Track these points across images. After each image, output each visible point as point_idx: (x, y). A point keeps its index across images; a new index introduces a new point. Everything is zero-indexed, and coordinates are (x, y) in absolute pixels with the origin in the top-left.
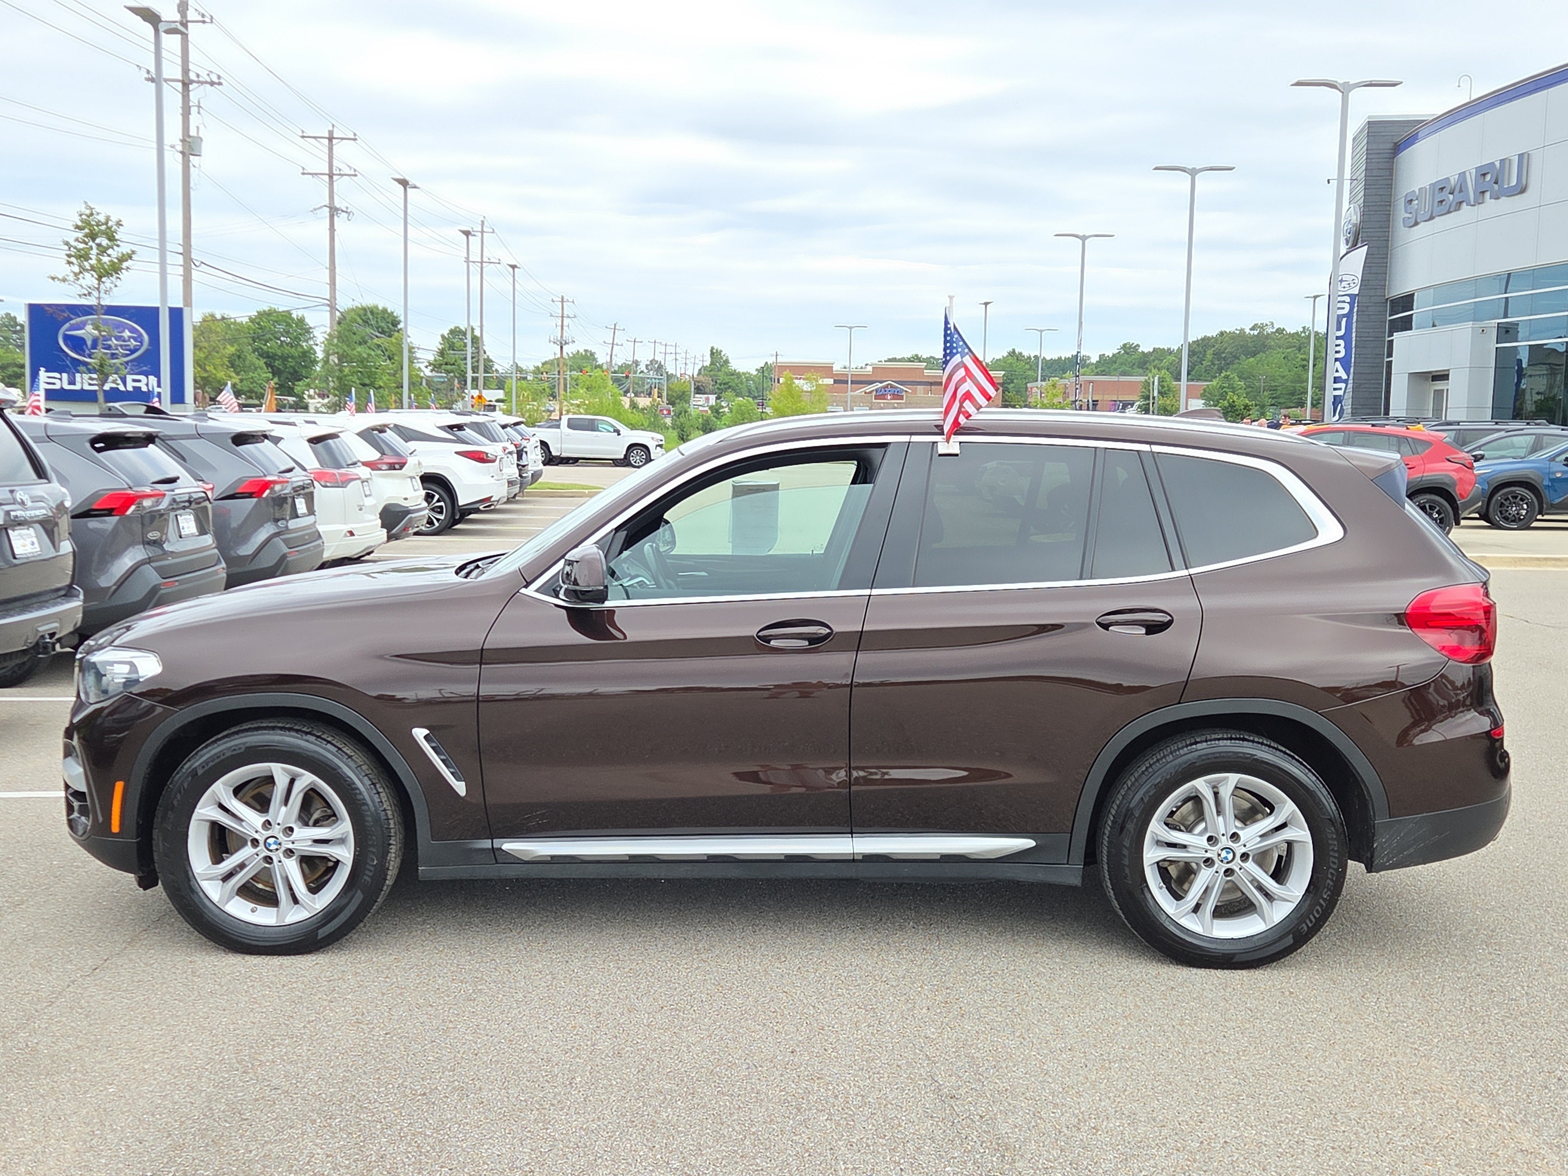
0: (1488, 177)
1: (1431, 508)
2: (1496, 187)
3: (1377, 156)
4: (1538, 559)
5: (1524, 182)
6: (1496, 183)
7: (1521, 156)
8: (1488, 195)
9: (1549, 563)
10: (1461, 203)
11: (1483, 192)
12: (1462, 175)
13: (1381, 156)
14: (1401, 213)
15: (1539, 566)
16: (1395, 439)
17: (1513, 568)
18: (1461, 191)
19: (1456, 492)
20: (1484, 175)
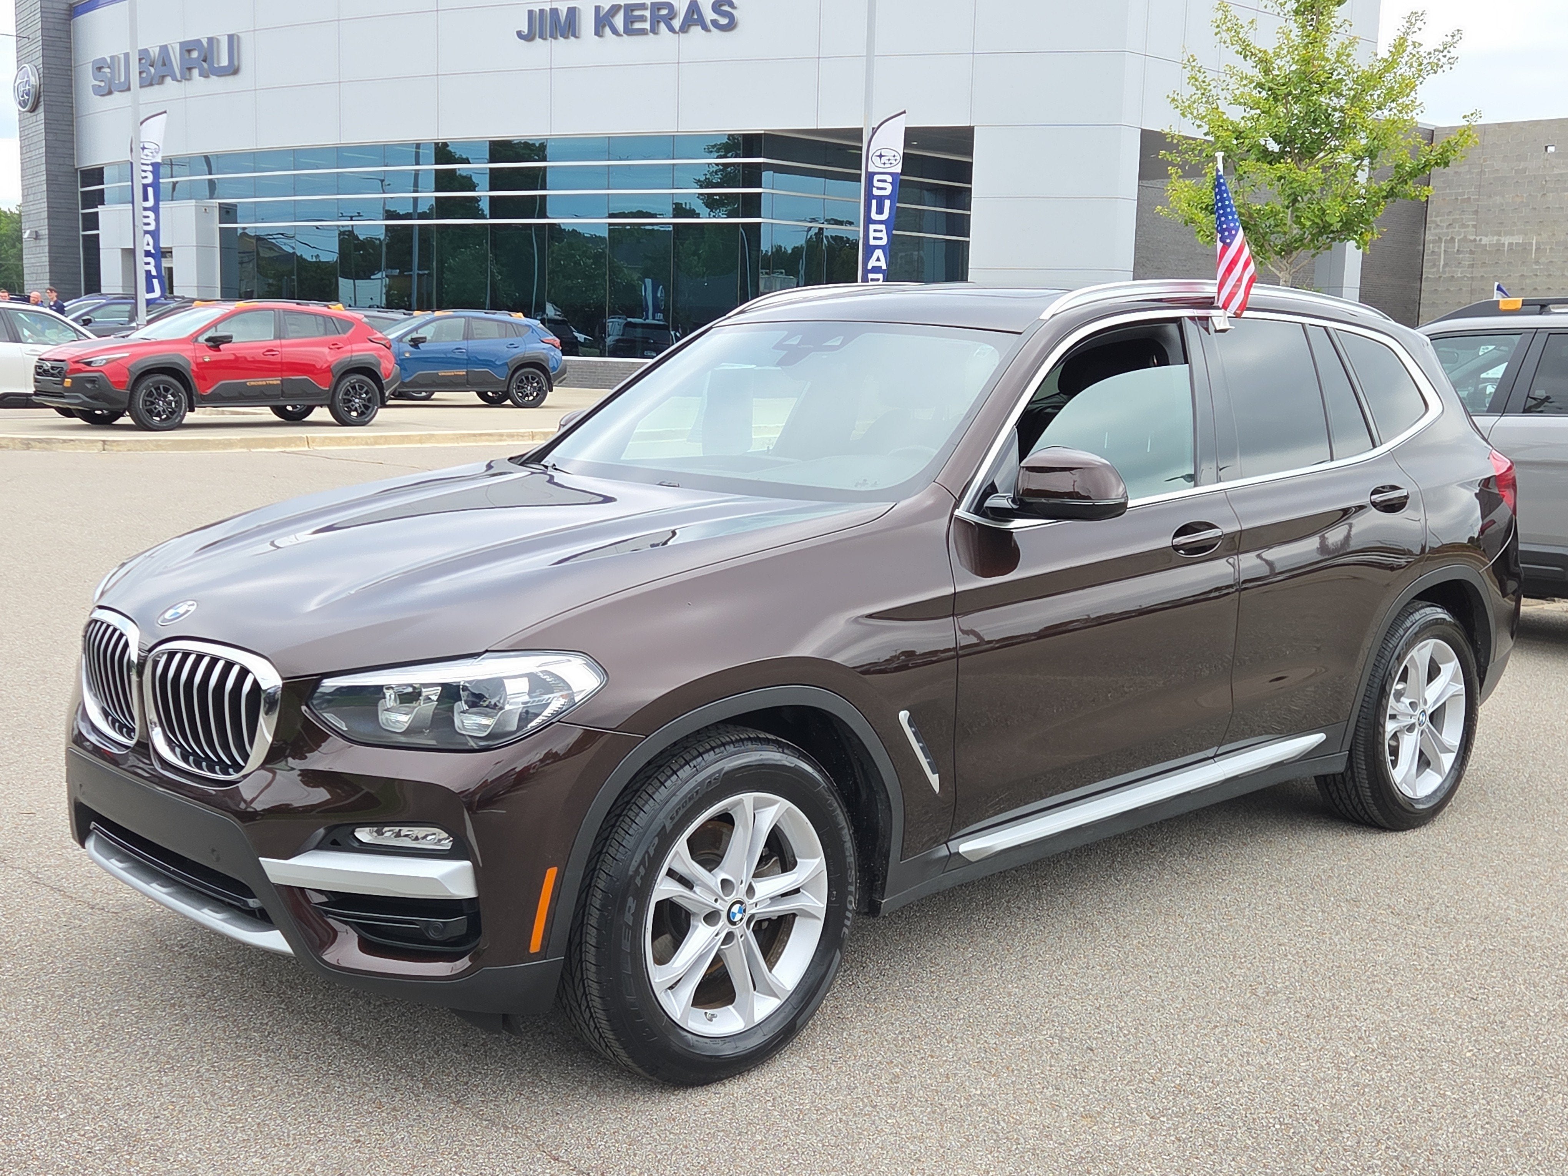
0: (195, 54)
1: (361, 388)
2: (205, 65)
3: (52, 16)
4: (474, 435)
5: (236, 63)
6: (205, 61)
7: (231, 37)
8: (196, 72)
9: (484, 438)
10: (163, 77)
11: (190, 69)
12: (164, 49)
13: (56, 16)
14: (88, 80)
15: (475, 441)
16: (321, 318)
17: (456, 445)
18: (164, 64)
19: (381, 373)
20: (189, 51)
